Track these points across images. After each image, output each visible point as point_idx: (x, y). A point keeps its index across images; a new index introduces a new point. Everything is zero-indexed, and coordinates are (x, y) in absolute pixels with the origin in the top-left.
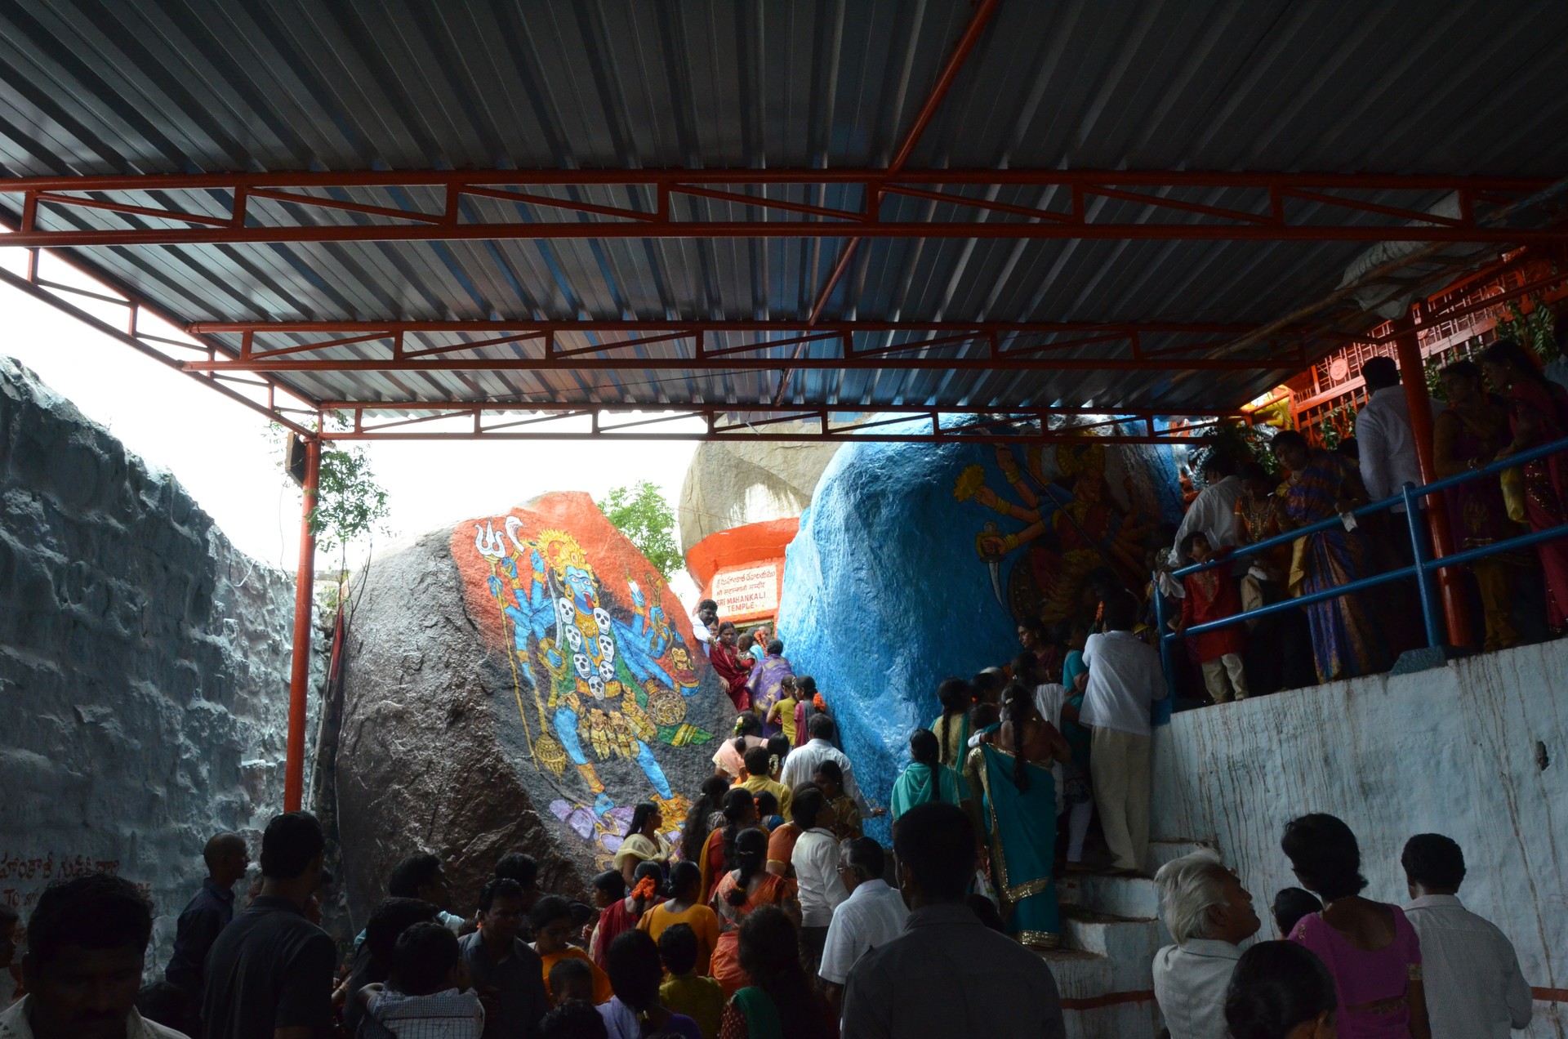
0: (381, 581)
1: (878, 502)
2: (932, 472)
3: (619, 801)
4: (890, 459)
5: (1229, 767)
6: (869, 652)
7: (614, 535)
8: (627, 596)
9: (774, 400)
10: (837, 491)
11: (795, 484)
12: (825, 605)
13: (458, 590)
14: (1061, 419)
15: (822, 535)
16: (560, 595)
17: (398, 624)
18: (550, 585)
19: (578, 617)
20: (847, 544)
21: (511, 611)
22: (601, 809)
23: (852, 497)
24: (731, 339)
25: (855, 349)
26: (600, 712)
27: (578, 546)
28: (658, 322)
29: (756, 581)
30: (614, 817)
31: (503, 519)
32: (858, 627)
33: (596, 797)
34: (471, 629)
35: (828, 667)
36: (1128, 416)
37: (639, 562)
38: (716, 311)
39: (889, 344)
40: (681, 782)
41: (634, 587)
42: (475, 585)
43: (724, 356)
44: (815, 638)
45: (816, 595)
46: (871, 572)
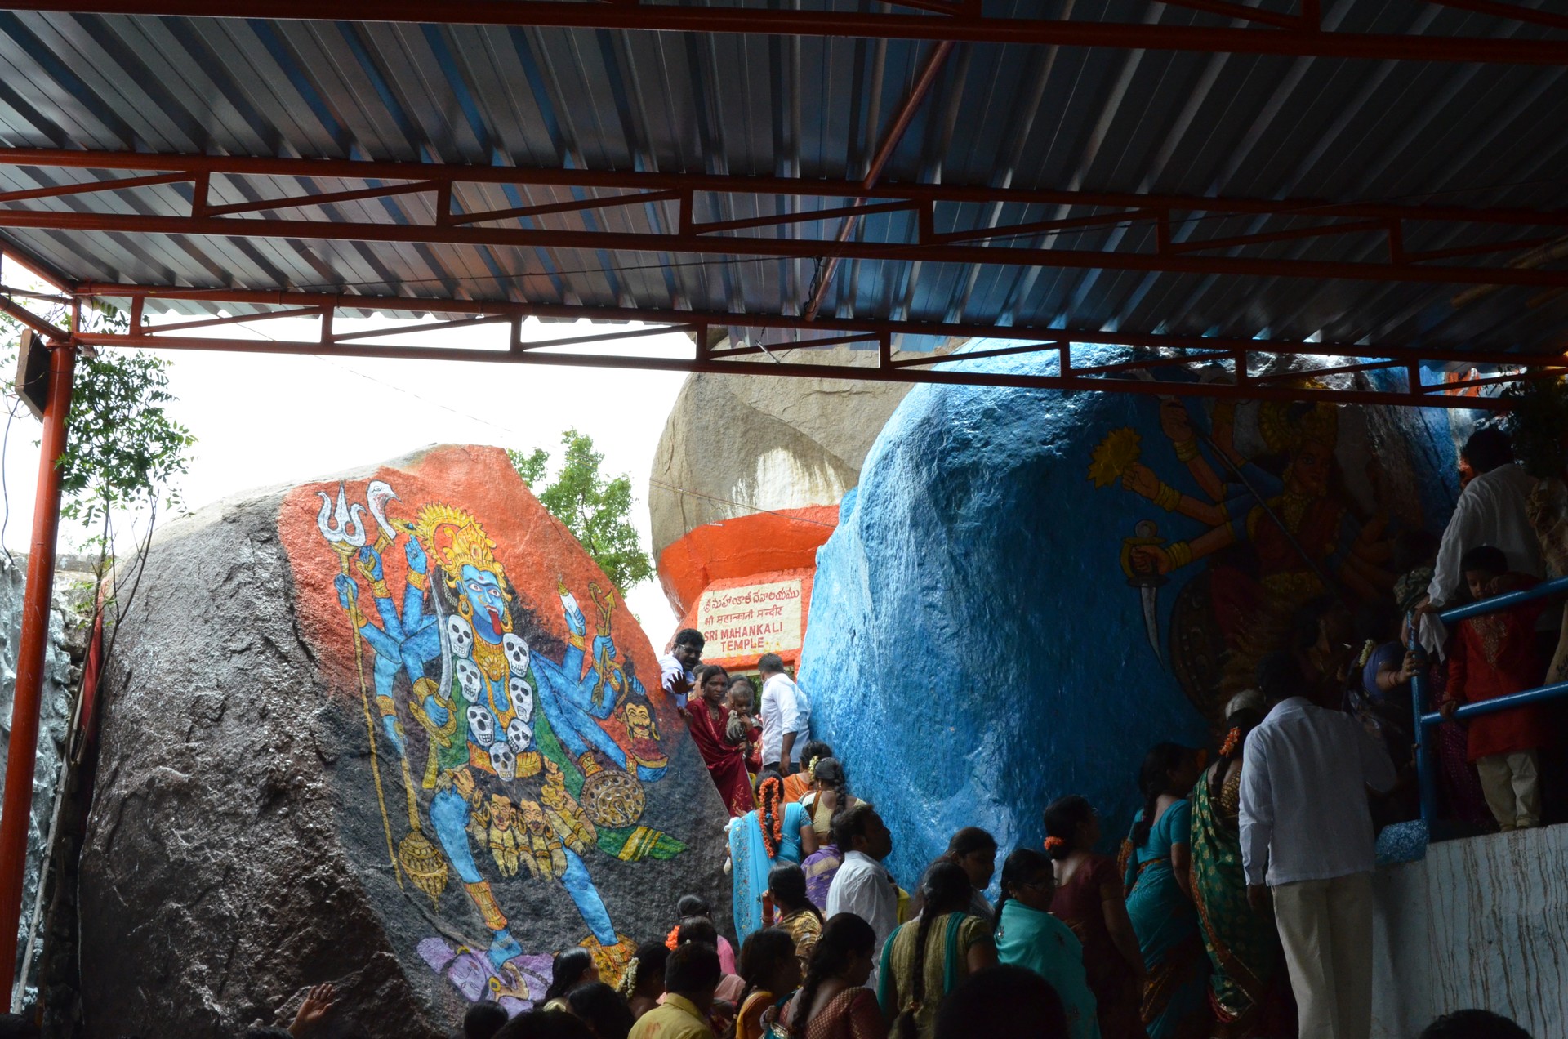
0: (165, 576)
1: (966, 482)
2: (1056, 437)
3: (530, 944)
4: (988, 413)
5: (1520, 936)
6: (941, 723)
7: (541, 518)
8: (559, 616)
9: (805, 309)
10: (899, 462)
11: (837, 451)
12: (874, 645)
13: (287, 594)
14: (1269, 359)
15: (874, 532)
16: (451, 610)
17: (188, 645)
18: (434, 593)
19: (478, 647)
20: (913, 548)
21: (370, 633)
22: (500, 956)
23: (924, 473)
24: (736, 205)
25: (938, 229)
26: (506, 800)
27: (482, 534)
28: (624, 174)
29: (768, 604)
30: (521, 969)
31: (364, 485)
32: (926, 682)
33: (492, 936)
34: (304, 658)
35: (875, 744)
36: (1378, 360)
37: (580, 563)
38: (715, 161)
39: (993, 225)
40: (631, 919)
41: (570, 602)
42: (314, 588)
43: (726, 233)
44: (857, 698)
45: (860, 629)
46: (950, 595)
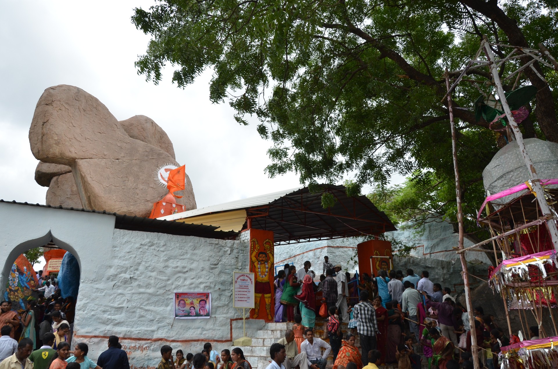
8: (23, 269)
26: (13, 292)
37: (27, 262)
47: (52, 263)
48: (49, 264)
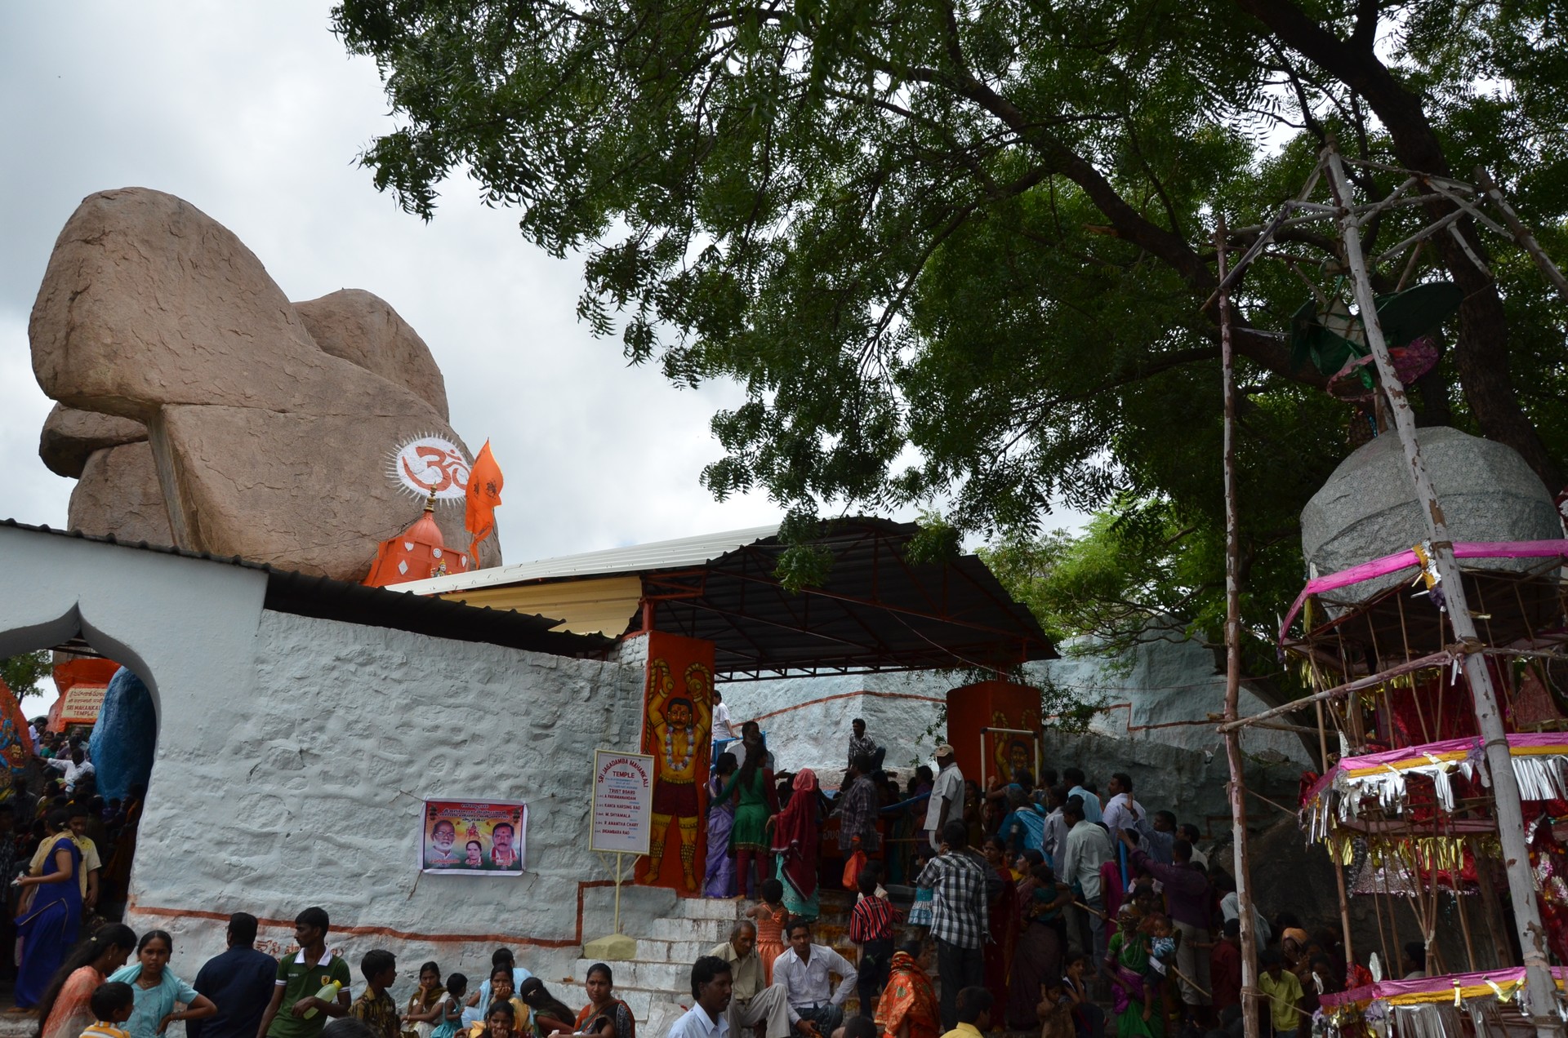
29: (99, 698)
47: (78, 698)
48: (68, 698)
